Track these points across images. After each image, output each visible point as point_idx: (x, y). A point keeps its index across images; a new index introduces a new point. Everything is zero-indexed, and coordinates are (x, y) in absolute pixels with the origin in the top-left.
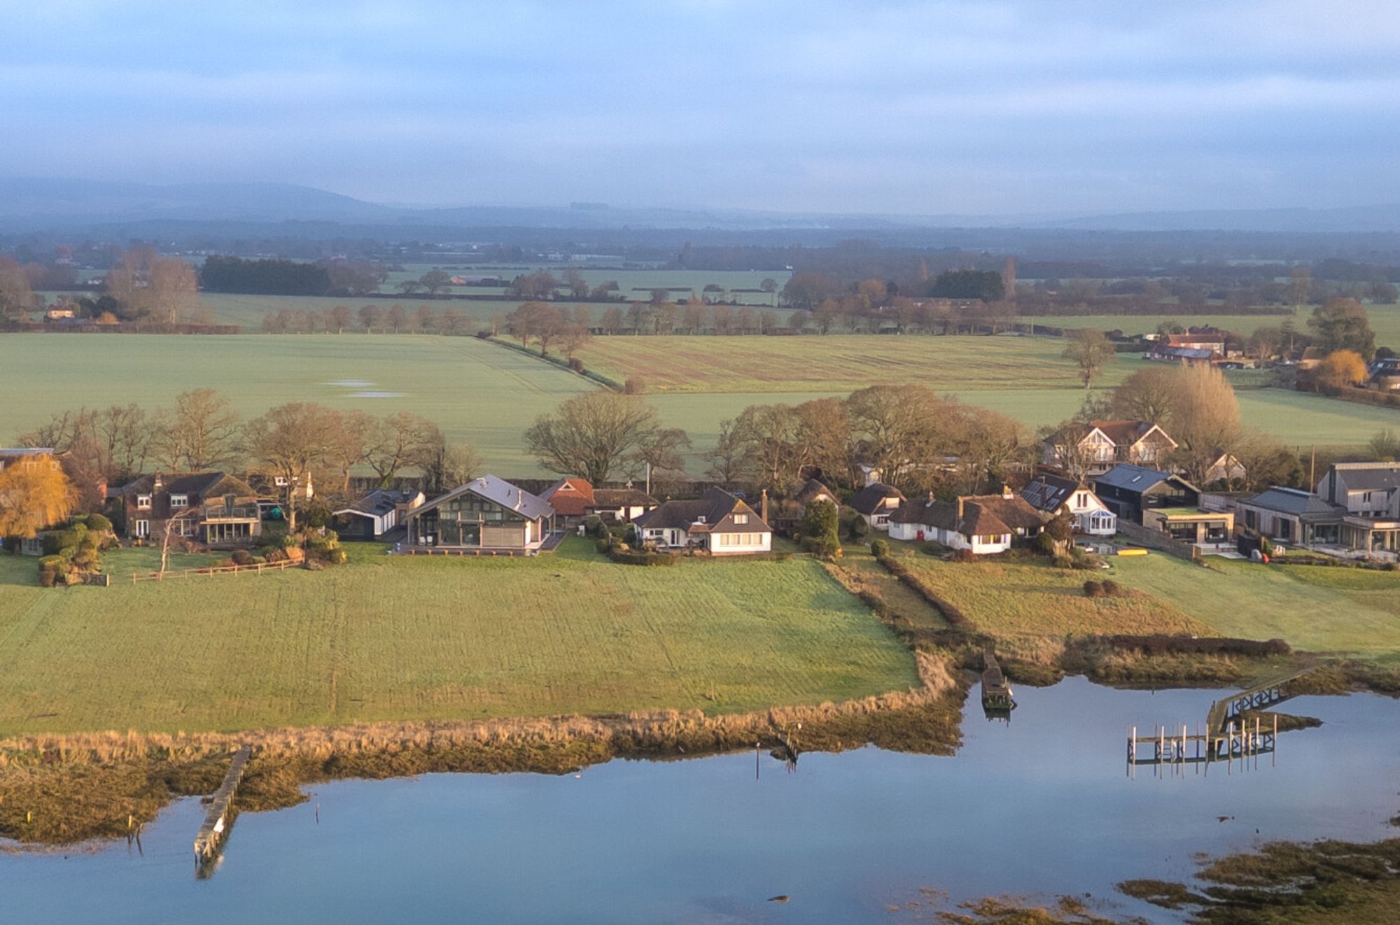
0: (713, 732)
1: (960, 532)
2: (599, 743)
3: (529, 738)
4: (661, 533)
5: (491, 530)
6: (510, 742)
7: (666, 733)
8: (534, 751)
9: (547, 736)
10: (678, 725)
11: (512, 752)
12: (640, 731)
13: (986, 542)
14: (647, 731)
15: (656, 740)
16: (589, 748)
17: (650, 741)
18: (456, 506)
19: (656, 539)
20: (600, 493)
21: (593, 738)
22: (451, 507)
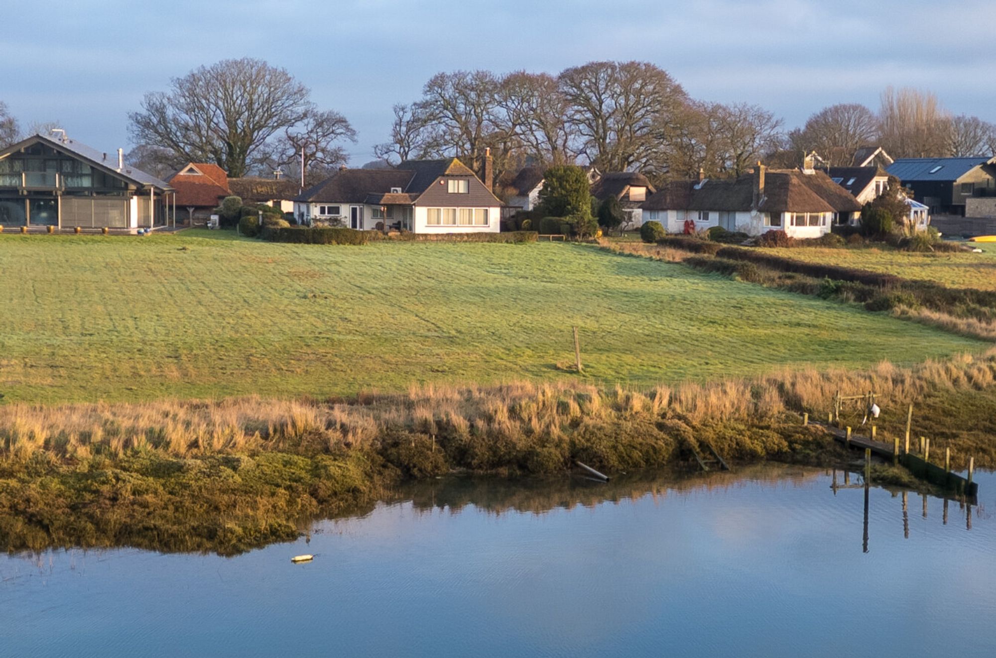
0: (661, 426)
1: (760, 211)
2: (344, 456)
3: (116, 444)
4: (337, 210)
5: (75, 202)
6: (52, 456)
7: (535, 424)
8: (134, 480)
9: (178, 437)
10: (563, 407)
11: (55, 485)
12: (459, 420)
13: (800, 222)
14: (480, 424)
15: (511, 445)
16: (316, 470)
17: (493, 450)
18: (18, 165)
19: (330, 220)
20: (237, 184)
21: (326, 442)
22: (12, 167)
